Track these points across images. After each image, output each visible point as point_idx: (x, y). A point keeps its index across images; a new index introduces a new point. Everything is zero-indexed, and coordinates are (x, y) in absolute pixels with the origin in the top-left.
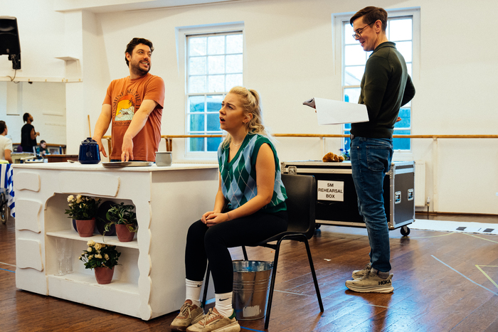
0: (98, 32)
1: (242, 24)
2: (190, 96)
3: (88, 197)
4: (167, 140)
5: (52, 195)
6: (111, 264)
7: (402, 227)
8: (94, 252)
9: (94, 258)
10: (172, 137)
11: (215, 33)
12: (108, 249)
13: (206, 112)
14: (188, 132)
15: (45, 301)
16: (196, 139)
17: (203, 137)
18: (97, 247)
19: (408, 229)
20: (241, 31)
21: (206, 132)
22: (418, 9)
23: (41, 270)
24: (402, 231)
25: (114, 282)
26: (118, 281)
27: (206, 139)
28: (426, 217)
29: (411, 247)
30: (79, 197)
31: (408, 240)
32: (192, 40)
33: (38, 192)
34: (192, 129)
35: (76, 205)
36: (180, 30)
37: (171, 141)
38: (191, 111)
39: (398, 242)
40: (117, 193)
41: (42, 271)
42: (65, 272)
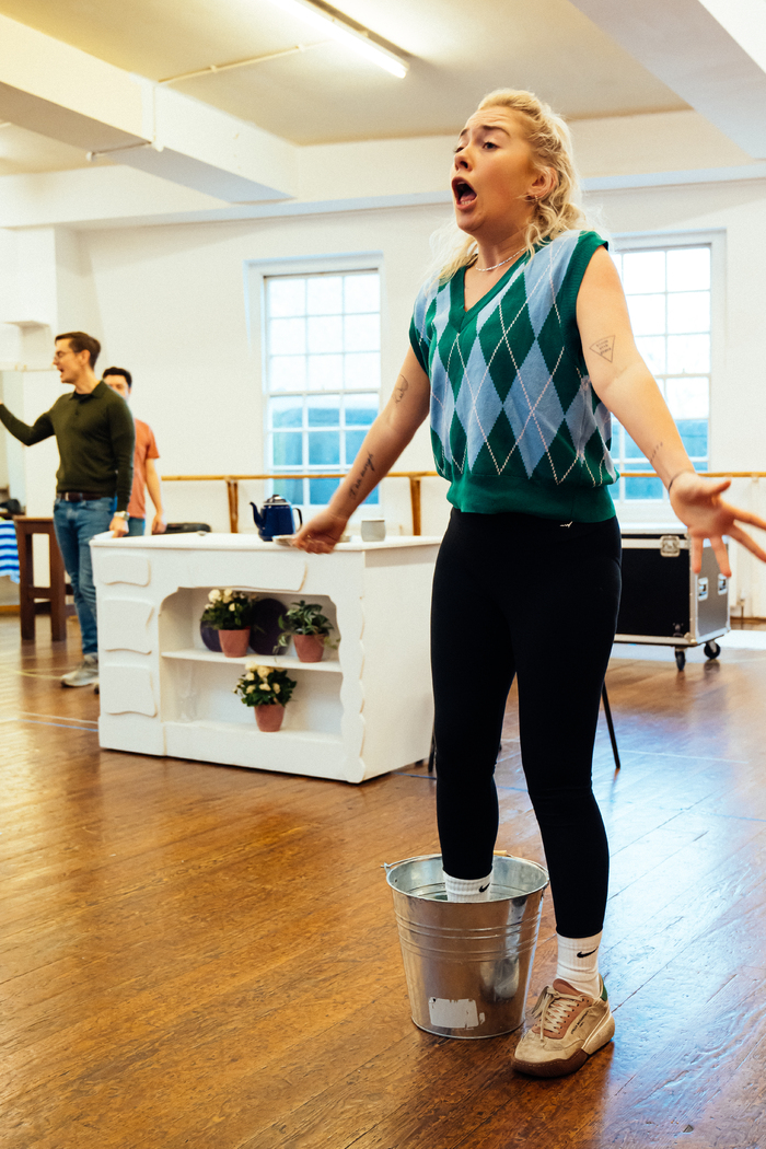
0: (83, 268)
1: (379, 255)
2: (272, 396)
3: (245, 593)
4: (229, 484)
5: (175, 590)
6: (284, 698)
7: (707, 643)
8: (257, 681)
9: (257, 691)
10: (241, 478)
11: (322, 273)
12: (277, 676)
13: (306, 429)
14: (270, 468)
15: (157, 765)
16: (283, 482)
17: (301, 478)
18: (263, 673)
19: (718, 648)
20: (376, 269)
21: (306, 468)
22: (723, 232)
23: (153, 714)
24: (708, 651)
25: (284, 729)
26: (290, 728)
27: (306, 483)
28: (739, 626)
29: (725, 676)
30: (228, 593)
31: (717, 665)
32: (274, 284)
33: (146, 586)
34: (276, 461)
35: (221, 608)
36: (252, 265)
37: (236, 485)
38: (276, 425)
39: (701, 669)
40: (303, 584)
41: (155, 715)
42: (192, 718)
